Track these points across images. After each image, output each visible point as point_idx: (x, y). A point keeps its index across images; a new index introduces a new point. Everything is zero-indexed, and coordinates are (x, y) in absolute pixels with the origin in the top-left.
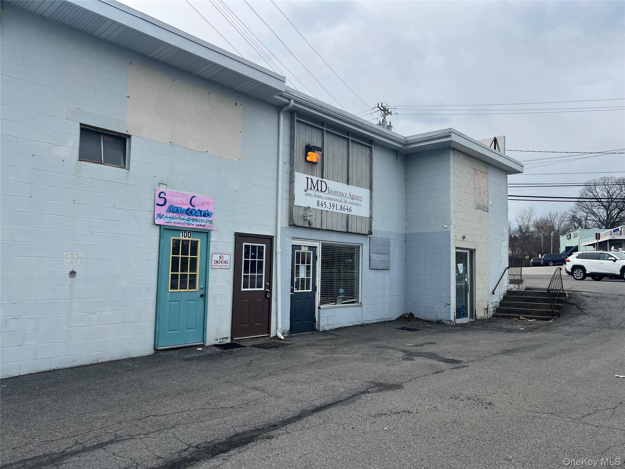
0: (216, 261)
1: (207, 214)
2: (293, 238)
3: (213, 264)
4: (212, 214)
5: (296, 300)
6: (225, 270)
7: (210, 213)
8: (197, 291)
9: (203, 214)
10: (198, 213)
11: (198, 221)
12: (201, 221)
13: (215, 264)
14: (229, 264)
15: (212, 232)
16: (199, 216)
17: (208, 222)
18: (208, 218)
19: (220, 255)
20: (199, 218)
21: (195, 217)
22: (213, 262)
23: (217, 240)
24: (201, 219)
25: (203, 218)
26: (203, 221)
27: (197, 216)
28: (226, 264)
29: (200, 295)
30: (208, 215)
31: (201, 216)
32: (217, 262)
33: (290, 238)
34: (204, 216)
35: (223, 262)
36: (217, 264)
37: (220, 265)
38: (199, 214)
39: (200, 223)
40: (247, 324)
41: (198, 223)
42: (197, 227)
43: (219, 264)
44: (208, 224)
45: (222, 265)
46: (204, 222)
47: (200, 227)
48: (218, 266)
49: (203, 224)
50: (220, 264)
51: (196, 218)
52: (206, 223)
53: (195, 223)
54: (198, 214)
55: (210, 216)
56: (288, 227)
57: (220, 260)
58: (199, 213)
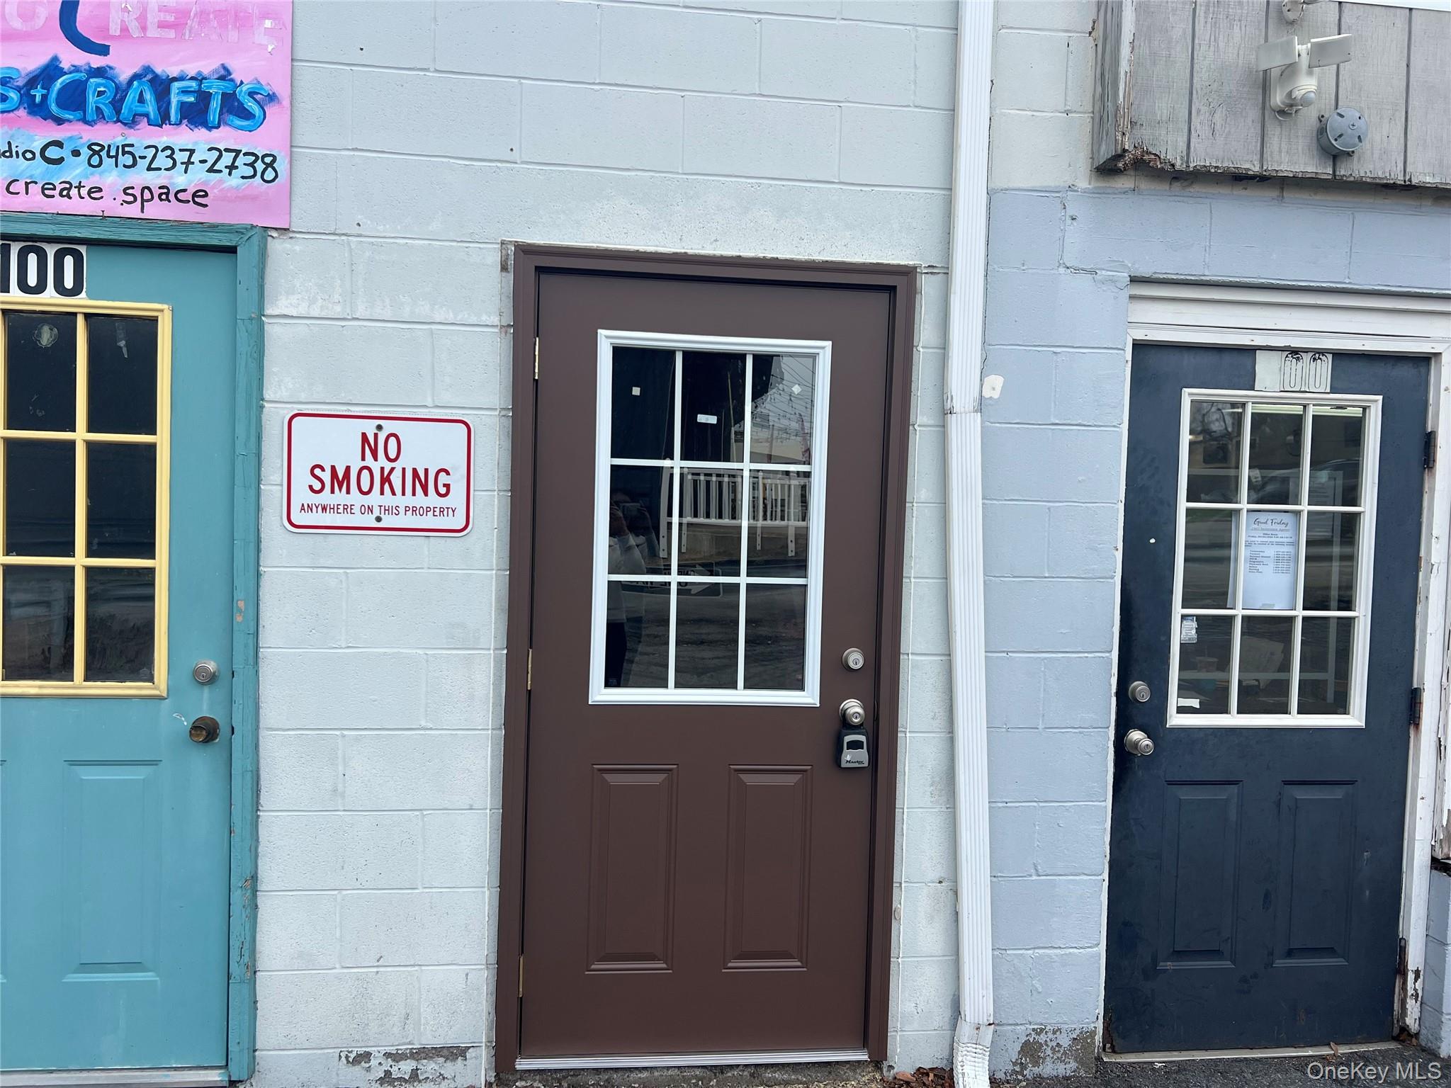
0: (326, 477)
1: (215, 104)
2: (1134, 280)
3: (301, 495)
4: (272, 98)
5: (1185, 794)
6: (417, 541)
7: (251, 94)
8: (161, 698)
9: (183, 106)
10: (141, 100)
11: (144, 164)
12: (162, 161)
13: (326, 498)
14: (457, 498)
15: (277, 246)
16: (144, 122)
17: (232, 168)
18: (226, 137)
19: (369, 427)
20: (143, 137)
21: (109, 135)
22: (302, 479)
23: (337, 310)
24: (162, 141)
25: (183, 137)
26: (181, 157)
27: (132, 123)
28: (433, 500)
29: (187, 724)
30: (234, 108)
31: (164, 118)
32: (341, 480)
33: (1112, 281)
34: (196, 114)
35: (396, 479)
36: (340, 497)
37: (366, 500)
38: (151, 107)
39: (154, 180)
40: (652, 958)
41: (140, 177)
42: (133, 211)
43: (355, 498)
44: (234, 181)
45: (388, 499)
46: (189, 163)
47: (156, 210)
48: (348, 509)
49: (179, 180)
50: (375, 499)
51: (120, 141)
52: (211, 170)
53: (112, 178)
54: (141, 110)
55: (246, 115)
56: (1083, 183)
57: (369, 460)
58: (148, 96)
